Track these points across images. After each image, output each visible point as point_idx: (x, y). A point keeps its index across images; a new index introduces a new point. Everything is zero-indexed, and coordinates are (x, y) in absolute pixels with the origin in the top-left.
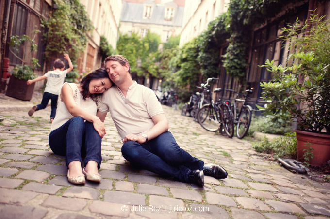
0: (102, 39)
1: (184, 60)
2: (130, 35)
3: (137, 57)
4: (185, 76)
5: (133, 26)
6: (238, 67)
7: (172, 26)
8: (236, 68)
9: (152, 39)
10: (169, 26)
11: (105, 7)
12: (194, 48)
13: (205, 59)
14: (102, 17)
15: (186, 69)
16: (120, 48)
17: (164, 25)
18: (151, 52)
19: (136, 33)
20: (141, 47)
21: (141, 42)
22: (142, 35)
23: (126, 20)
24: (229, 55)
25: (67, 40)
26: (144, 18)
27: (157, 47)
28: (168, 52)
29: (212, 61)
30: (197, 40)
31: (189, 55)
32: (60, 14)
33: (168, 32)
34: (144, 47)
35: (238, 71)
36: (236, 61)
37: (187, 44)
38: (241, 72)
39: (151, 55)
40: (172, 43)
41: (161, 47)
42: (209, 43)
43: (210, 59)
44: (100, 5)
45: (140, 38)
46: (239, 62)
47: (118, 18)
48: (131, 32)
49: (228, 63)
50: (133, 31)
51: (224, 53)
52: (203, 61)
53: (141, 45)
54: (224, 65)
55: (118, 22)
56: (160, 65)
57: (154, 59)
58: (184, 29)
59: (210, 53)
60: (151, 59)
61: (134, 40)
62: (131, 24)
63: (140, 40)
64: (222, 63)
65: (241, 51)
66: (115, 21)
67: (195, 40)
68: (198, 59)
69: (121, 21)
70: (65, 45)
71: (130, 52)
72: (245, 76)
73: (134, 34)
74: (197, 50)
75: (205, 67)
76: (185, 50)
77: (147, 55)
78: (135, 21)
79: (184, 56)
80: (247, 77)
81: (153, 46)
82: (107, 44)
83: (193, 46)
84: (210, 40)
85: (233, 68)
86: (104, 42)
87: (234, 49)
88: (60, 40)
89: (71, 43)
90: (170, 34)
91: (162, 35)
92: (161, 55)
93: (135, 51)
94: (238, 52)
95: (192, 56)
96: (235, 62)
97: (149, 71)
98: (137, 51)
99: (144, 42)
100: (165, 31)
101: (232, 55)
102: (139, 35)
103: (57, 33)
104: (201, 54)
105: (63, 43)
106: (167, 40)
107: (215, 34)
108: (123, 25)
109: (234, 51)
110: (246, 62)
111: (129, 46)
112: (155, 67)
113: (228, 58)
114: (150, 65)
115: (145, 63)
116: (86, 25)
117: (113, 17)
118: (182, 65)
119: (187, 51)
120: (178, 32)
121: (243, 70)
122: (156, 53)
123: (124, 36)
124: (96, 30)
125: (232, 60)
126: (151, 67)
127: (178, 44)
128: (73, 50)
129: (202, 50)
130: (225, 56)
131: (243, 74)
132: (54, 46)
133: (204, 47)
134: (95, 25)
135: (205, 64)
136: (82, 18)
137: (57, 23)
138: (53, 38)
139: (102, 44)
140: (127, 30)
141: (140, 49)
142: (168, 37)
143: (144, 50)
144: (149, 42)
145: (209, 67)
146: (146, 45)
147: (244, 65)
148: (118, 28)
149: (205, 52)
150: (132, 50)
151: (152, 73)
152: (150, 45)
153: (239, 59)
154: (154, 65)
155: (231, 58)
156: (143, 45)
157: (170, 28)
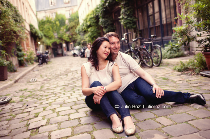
0: (31, 26)
1: (89, 27)
2: (45, 19)
3: (53, 32)
4: (92, 36)
5: (46, 13)
6: (131, 22)
7: (71, 7)
8: (130, 23)
9: (60, 18)
10: (68, 7)
11: (26, 4)
12: (94, 17)
13: (104, 22)
14: (26, 11)
15: (92, 32)
16: (41, 29)
17: (65, 7)
18: (61, 27)
19: (48, 16)
20: (55, 25)
21: (54, 22)
22: (53, 17)
23: (40, 10)
24: (124, 16)
25: (15, 32)
26: (51, 6)
27: (64, 23)
28: (73, 24)
29: (109, 22)
30: (95, 12)
31: (91, 22)
32: (5, 16)
33: (69, 11)
34: (56, 25)
35: (132, 25)
36: (129, 18)
37: (88, 16)
38: (134, 25)
39: (62, 28)
40: (73, 18)
41: (67, 22)
42: (104, 11)
43: (108, 22)
44: (23, 4)
45: (52, 19)
46: (131, 19)
47: (34, 9)
48: (45, 17)
49: (124, 21)
50: (46, 16)
51: (120, 16)
52: (103, 24)
53: (54, 23)
54: (122, 23)
55: (35, 12)
56: (70, 33)
57: (65, 30)
58: (79, 7)
59: (107, 18)
60: (63, 31)
61: (49, 21)
62: (44, 11)
63: (52, 20)
64: (120, 22)
65: (130, 12)
66: (33, 12)
67: (93, 11)
68: (100, 23)
69: (37, 11)
70: (15, 36)
71: (48, 30)
72: (137, 27)
73: (47, 18)
74: (97, 18)
75: (106, 27)
76: (88, 20)
77: (60, 29)
78: (46, 9)
79: (88, 24)
80: (138, 27)
81: (62, 22)
82: (34, 28)
83: (92, 16)
84: (104, 10)
85: (128, 23)
86: (32, 28)
87: (126, 11)
88: (10, 34)
89: (18, 33)
90: (71, 12)
91: (66, 14)
92: (68, 27)
93: (51, 29)
94: (129, 13)
95: (93, 22)
96: (128, 20)
97: (64, 39)
98: (52, 28)
99: (55, 21)
100: (67, 11)
101: (125, 16)
102: (51, 18)
103: (6, 29)
104: (101, 20)
105: (13, 35)
106: (70, 16)
107: (108, 5)
108: (38, 13)
109: (126, 13)
110: (135, 18)
111: (46, 26)
112: (67, 35)
113: (123, 18)
114: (63, 35)
115: (60, 35)
116: (20, 20)
117: (32, 9)
118: (89, 30)
119: (89, 20)
120: (75, 9)
121: (134, 23)
122: (65, 27)
123: (41, 21)
124: (25, 20)
125: (126, 19)
126: (65, 36)
127: (78, 17)
128: (21, 38)
129: (101, 17)
130: (121, 17)
131: (135, 26)
132: (7, 39)
133: (102, 15)
134: (24, 18)
135: (106, 25)
136: (17, 16)
137: (5, 22)
138: (5, 33)
139: (31, 29)
140: (42, 16)
141: (54, 26)
142: (70, 14)
143: (57, 27)
144: (59, 20)
145: (108, 27)
146: (58, 23)
147: (135, 20)
148: (36, 16)
149: (103, 18)
150: (49, 29)
151: (66, 39)
152: (60, 22)
153: (131, 17)
154: (66, 34)
155: (126, 17)
156: (55, 23)
157: (69, 8)
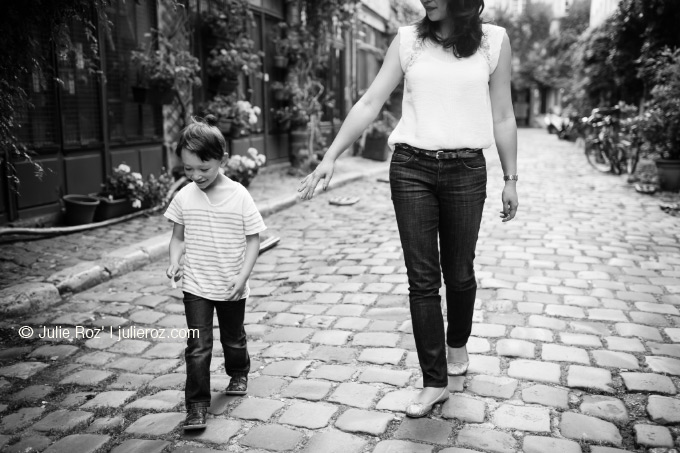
4: (593, 89)
9: (535, 15)
18: (536, 40)
19: (503, 8)
20: (517, 33)
21: (516, 25)
22: (515, 10)
27: (547, 28)
28: (569, 34)
34: (522, 34)
39: (536, 45)
40: (576, 16)
41: (554, 27)
42: (623, 33)
45: (512, 16)
48: (494, 8)
50: (497, 7)
51: (638, 57)
52: (617, 63)
53: (515, 29)
56: (557, 63)
57: (544, 52)
60: (538, 54)
61: (502, 23)
63: (513, 20)
73: (500, 11)
75: (621, 73)
76: (591, 43)
77: (529, 48)
79: (590, 54)
81: (540, 27)
83: (603, 35)
84: (624, 30)
92: (556, 43)
97: (536, 77)
99: (521, 23)
102: (509, 12)
104: (613, 53)
106: (567, 10)
107: (629, 21)
112: (547, 67)
114: (536, 65)
115: (526, 64)
118: (588, 70)
119: (593, 46)
122: (546, 42)
126: (540, 68)
129: (614, 46)
130: (639, 61)
133: (617, 41)
135: (621, 68)
141: (514, 37)
142: (567, 4)
143: (522, 40)
144: (531, 21)
146: (526, 28)
149: (619, 47)
151: (541, 79)
152: (532, 28)
154: (544, 64)
156: (520, 30)
